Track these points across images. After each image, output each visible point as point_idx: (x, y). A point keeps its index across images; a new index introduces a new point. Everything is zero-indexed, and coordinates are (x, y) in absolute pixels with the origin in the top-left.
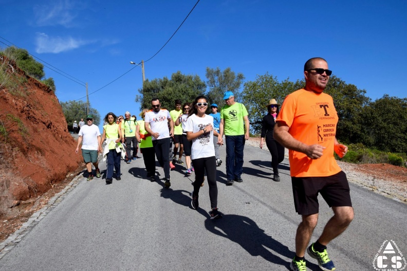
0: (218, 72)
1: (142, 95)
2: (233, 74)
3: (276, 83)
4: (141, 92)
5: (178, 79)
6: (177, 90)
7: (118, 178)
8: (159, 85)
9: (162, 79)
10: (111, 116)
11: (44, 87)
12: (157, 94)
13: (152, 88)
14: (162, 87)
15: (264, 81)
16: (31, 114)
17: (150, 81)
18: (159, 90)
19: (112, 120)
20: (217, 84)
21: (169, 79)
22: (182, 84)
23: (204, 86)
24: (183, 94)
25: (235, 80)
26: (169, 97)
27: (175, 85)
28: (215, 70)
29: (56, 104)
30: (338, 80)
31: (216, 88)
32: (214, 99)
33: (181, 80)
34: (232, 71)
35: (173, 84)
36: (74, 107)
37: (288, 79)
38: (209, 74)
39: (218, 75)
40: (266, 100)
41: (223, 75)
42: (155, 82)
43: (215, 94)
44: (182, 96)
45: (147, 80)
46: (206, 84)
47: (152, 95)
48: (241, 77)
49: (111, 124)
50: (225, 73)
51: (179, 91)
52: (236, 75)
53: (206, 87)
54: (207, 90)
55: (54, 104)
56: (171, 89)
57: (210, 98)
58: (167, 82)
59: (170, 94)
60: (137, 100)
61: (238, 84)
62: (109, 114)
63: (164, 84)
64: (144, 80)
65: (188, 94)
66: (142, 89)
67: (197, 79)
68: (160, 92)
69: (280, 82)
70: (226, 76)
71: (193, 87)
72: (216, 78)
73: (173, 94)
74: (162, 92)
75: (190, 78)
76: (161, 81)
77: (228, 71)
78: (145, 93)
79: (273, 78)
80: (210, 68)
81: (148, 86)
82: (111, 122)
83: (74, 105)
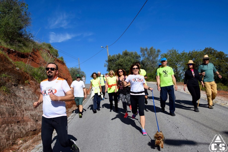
0: (146, 50)
1: (107, 63)
2: (155, 50)
3: (177, 54)
4: (107, 62)
5: (126, 54)
6: (126, 60)
7: (99, 110)
8: (116, 58)
9: (118, 54)
10: (95, 75)
11: (61, 62)
12: (116, 62)
13: (112, 60)
14: (118, 59)
15: (171, 53)
16: (59, 75)
17: (111, 56)
18: (116, 60)
19: (96, 76)
20: (146, 56)
21: (121, 54)
22: (128, 57)
23: (140, 57)
24: (129, 62)
25: (156, 53)
26: (122, 64)
27: (124, 57)
28: (145, 48)
29: (67, 69)
30: (213, 50)
31: (146, 58)
32: (145, 63)
33: (128, 55)
34: (154, 48)
35: (123, 57)
36: (72, 71)
37: (184, 51)
38: (142, 50)
39: (147, 51)
40: (173, 63)
41: (149, 51)
42: (114, 56)
43: (145, 61)
44: (128, 63)
45: (110, 56)
46: (140, 56)
47: (112, 63)
48: (159, 51)
49: (95, 79)
50: (150, 50)
51: (127, 60)
52: (156, 50)
53: (141, 57)
54: (141, 59)
55: (66, 70)
56: (122, 60)
57: (143, 63)
58: (120, 56)
59: (122, 62)
60: (105, 66)
61: (158, 55)
62: (94, 73)
63: (119, 57)
64: (109, 55)
65: (131, 62)
66: (108, 60)
67: (136, 53)
68: (117, 61)
69: (180, 53)
70: (151, 51)
71: (134, 58)
72: (146, 53)
73: (123, 62)
74: (118, 61)
75: (132, 53)
76: (117, 56)
77: (152, 48)
78: (109, 62)
79: (176, 51)
80: (142, 48)
81: (111, 59)
82: (95, 78)
83: (72, 70)
